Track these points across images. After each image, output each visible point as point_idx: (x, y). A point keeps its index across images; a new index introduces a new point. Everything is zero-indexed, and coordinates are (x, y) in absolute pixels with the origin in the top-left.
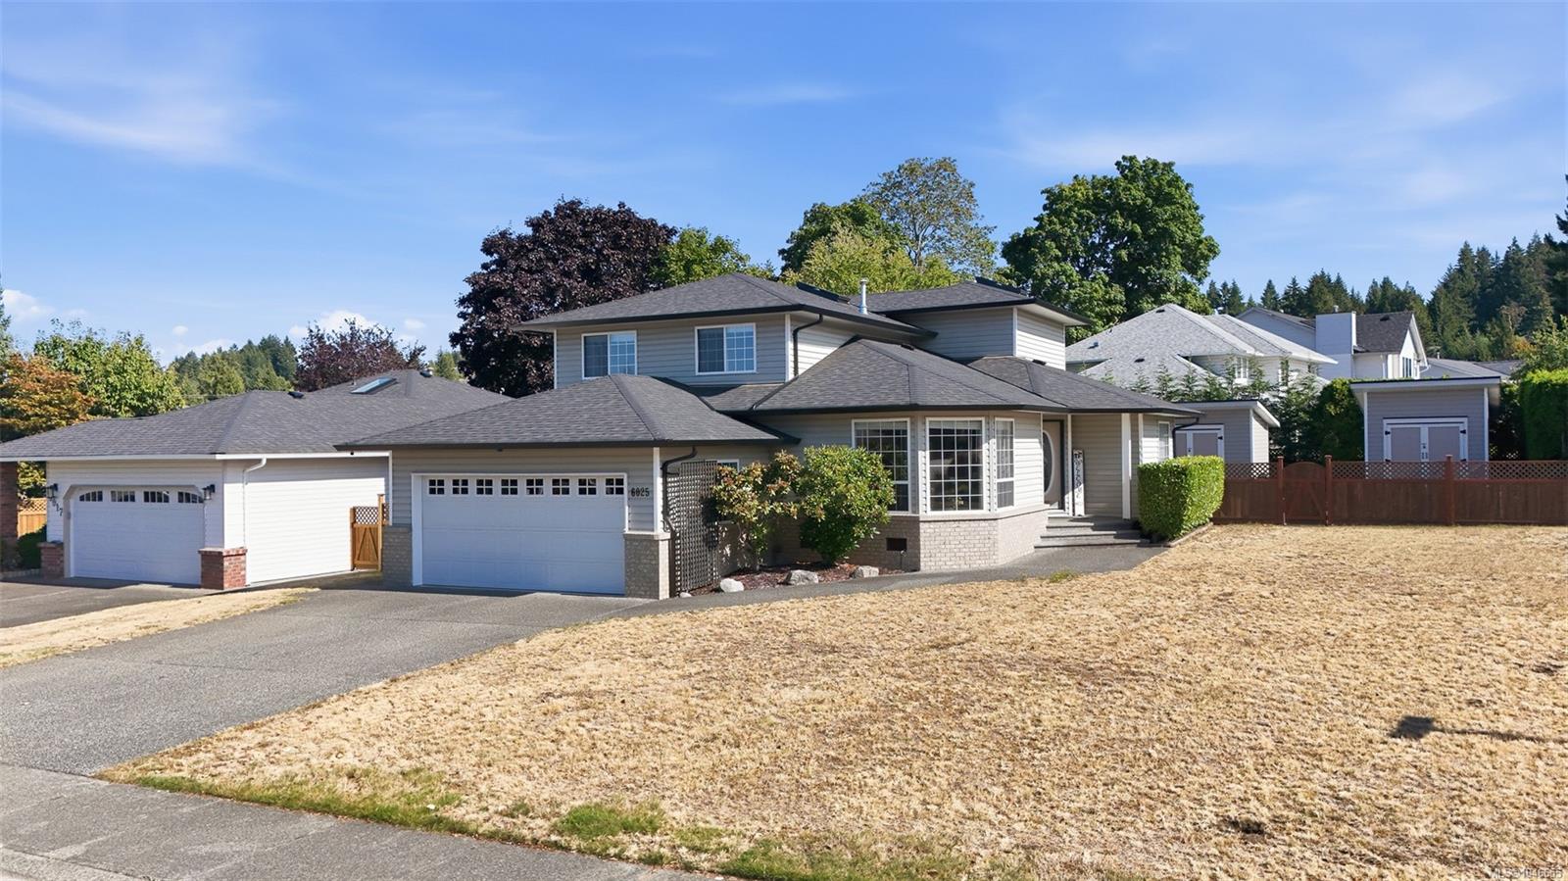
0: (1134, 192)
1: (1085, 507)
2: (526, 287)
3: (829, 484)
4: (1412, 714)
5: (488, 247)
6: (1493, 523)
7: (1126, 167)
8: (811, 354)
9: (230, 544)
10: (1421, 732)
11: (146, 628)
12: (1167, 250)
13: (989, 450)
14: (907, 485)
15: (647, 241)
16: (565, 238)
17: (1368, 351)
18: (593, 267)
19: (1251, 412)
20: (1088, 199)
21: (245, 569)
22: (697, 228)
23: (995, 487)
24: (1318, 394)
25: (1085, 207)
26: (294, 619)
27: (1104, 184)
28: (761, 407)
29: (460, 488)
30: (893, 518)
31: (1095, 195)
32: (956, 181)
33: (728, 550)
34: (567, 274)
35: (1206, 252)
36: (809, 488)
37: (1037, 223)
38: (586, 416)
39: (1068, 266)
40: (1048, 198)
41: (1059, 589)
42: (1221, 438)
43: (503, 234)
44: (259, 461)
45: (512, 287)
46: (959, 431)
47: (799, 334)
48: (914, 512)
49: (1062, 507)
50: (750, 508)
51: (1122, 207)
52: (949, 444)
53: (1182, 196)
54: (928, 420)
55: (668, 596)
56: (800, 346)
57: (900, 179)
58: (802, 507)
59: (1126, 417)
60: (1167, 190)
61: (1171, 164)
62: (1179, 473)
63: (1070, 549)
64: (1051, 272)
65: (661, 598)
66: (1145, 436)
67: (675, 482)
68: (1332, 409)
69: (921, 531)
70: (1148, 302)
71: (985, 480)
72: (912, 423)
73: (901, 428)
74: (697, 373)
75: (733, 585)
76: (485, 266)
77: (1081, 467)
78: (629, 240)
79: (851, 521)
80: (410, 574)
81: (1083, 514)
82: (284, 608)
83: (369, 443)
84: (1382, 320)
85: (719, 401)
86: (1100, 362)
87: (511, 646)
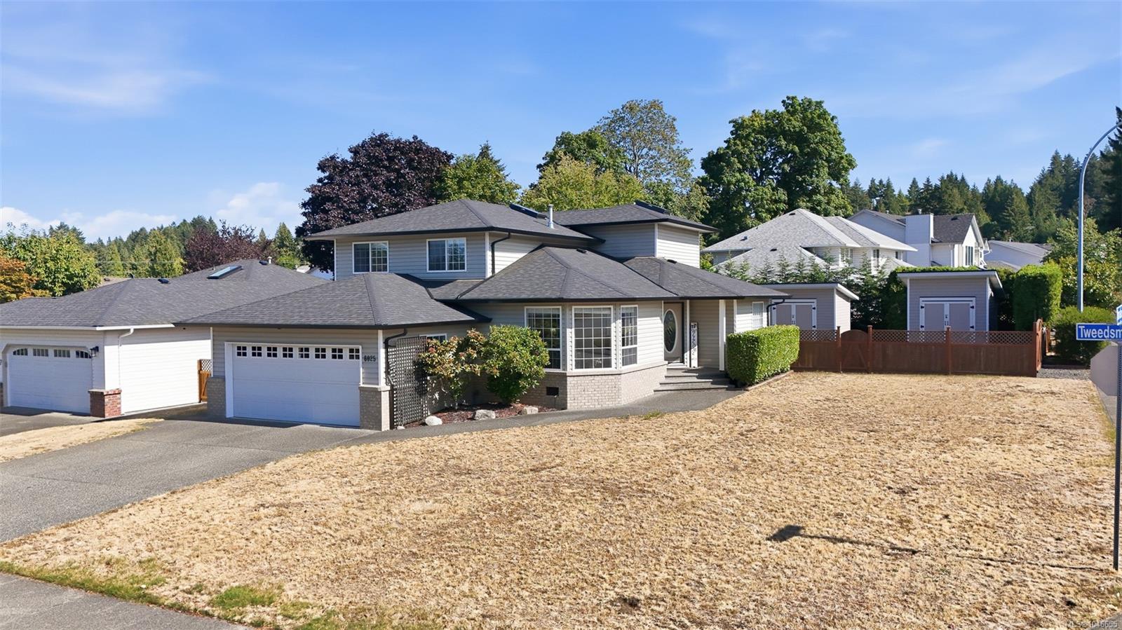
0: (794, 122)
1: (698, 362)
2: (347, 196)
3: (502, 352)
4: (792, 524)
5: (322, 167)
6: (976, 374)
7: (790, 104)
8: (505, 258)
9: (109, 387)
10: (787, 537)
11: (36, 449)
12: (817, 164)
13: (616, 328)
14: (559, 352)
15: (432, 163)
16: (376, 161)
17: (941, 242)
18: (394, 182)
19: (835, 291)
20: (762, 127)
21: (120, 403)
22: (468, 155)
23: (621, 352)
24: (887, 277)
25: (759, 133)
26: (136, 443)
27: (775, 116)
28: (464, 297)
29: (257, 352)
30: (548, 374)
31: (767, 124)
32: (663, 116)
33: (437, 396)
34: (375, 187)
35: (846, 165)
36: (488, 355)
37: (726, 145)
38: (338, 305)
39: (746, 175)
40: (734, 126)
41: (647, 424)
42: (814, 308)
43: (333, 158)
44: (129, 330)
45: (337, 196)
46: (595, 315)
47: (496, 246)
48: (564, 370)
49: (683, 361)
50: (446, 369)
51: (785, 134)
52: (588, 323)
53: (829, 125)
54: (573, 307)
55: (389, 429)
56: (496, 254)
57: (623, 115)
58: (484, 368)
59: (722, 303)
60: (817, 121)
61: (821, 103)
62: (754, 341)
63: (679, 392)
64: (734, 180)
65: (383, 430)
66: (738, 314)
67: (392, 352)
68: (894, 288)
69: (568, 382)
70: (803, 201)
71: (613, 348)
72: (563, 310)
73: (557, 313)
74: (428, 271)
75: (435, 421)
76: (320, 180)
77: (696, 334)
78: (419, 163)
79: (519, 376)
80: (224, 410)
81: (696, 366)
82: (133, 435)
83: (195, 322)
84: (952, 219)
85: (439, 292)
86: (746, 251)
87: (263, 467)
